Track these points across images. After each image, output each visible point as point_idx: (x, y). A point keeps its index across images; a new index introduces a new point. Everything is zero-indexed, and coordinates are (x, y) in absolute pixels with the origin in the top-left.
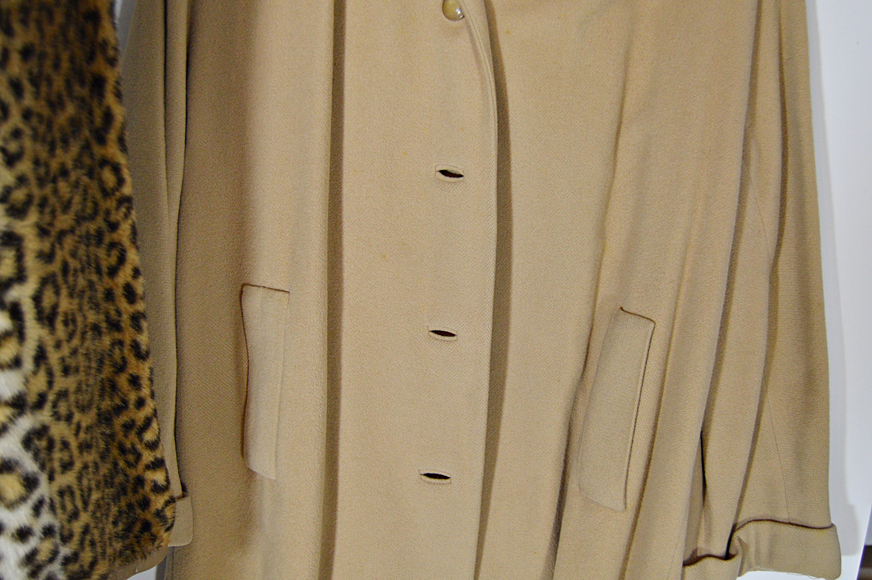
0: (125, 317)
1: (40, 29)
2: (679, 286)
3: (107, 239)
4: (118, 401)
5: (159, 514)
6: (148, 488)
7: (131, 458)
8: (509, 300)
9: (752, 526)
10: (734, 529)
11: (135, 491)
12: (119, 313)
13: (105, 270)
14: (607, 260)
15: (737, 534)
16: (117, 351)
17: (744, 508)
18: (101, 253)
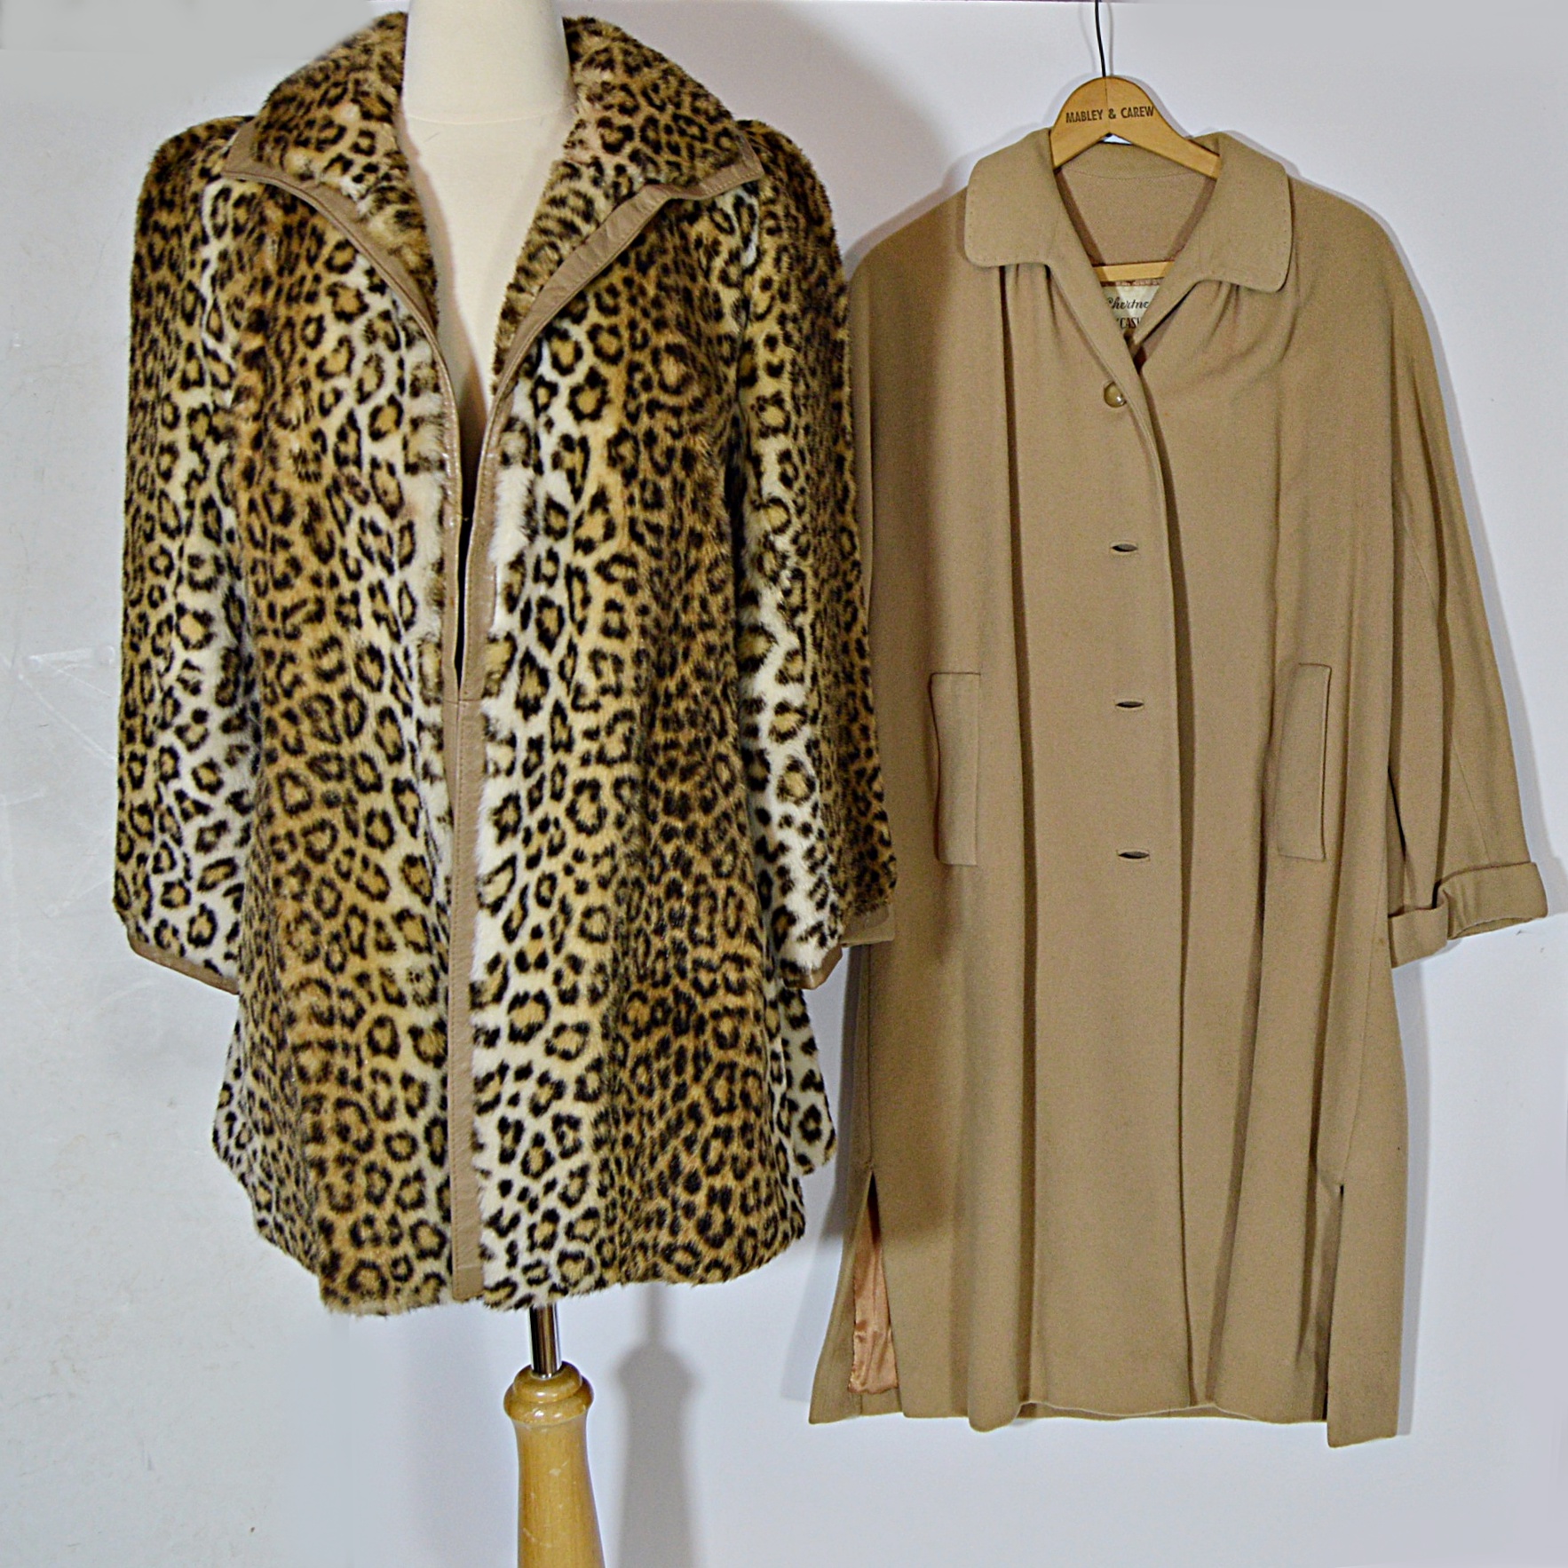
0: (857, 669)
1: (814, 413)
2: (1350, 631)
3: (845, 597)
4: (851, 749)
5: (885, 865)
6: (876, 838)
7: (862, 805)
8: (1190, 671)
9: (1455, 879)
10: (1437, 885)
11: (865, 840)
12: (852, 665)
13: (842, 625)
14: (1281, 621)
15: (1440, 889)
16: (851, 702)
17: (1447, 863)
18: (840, 608)
